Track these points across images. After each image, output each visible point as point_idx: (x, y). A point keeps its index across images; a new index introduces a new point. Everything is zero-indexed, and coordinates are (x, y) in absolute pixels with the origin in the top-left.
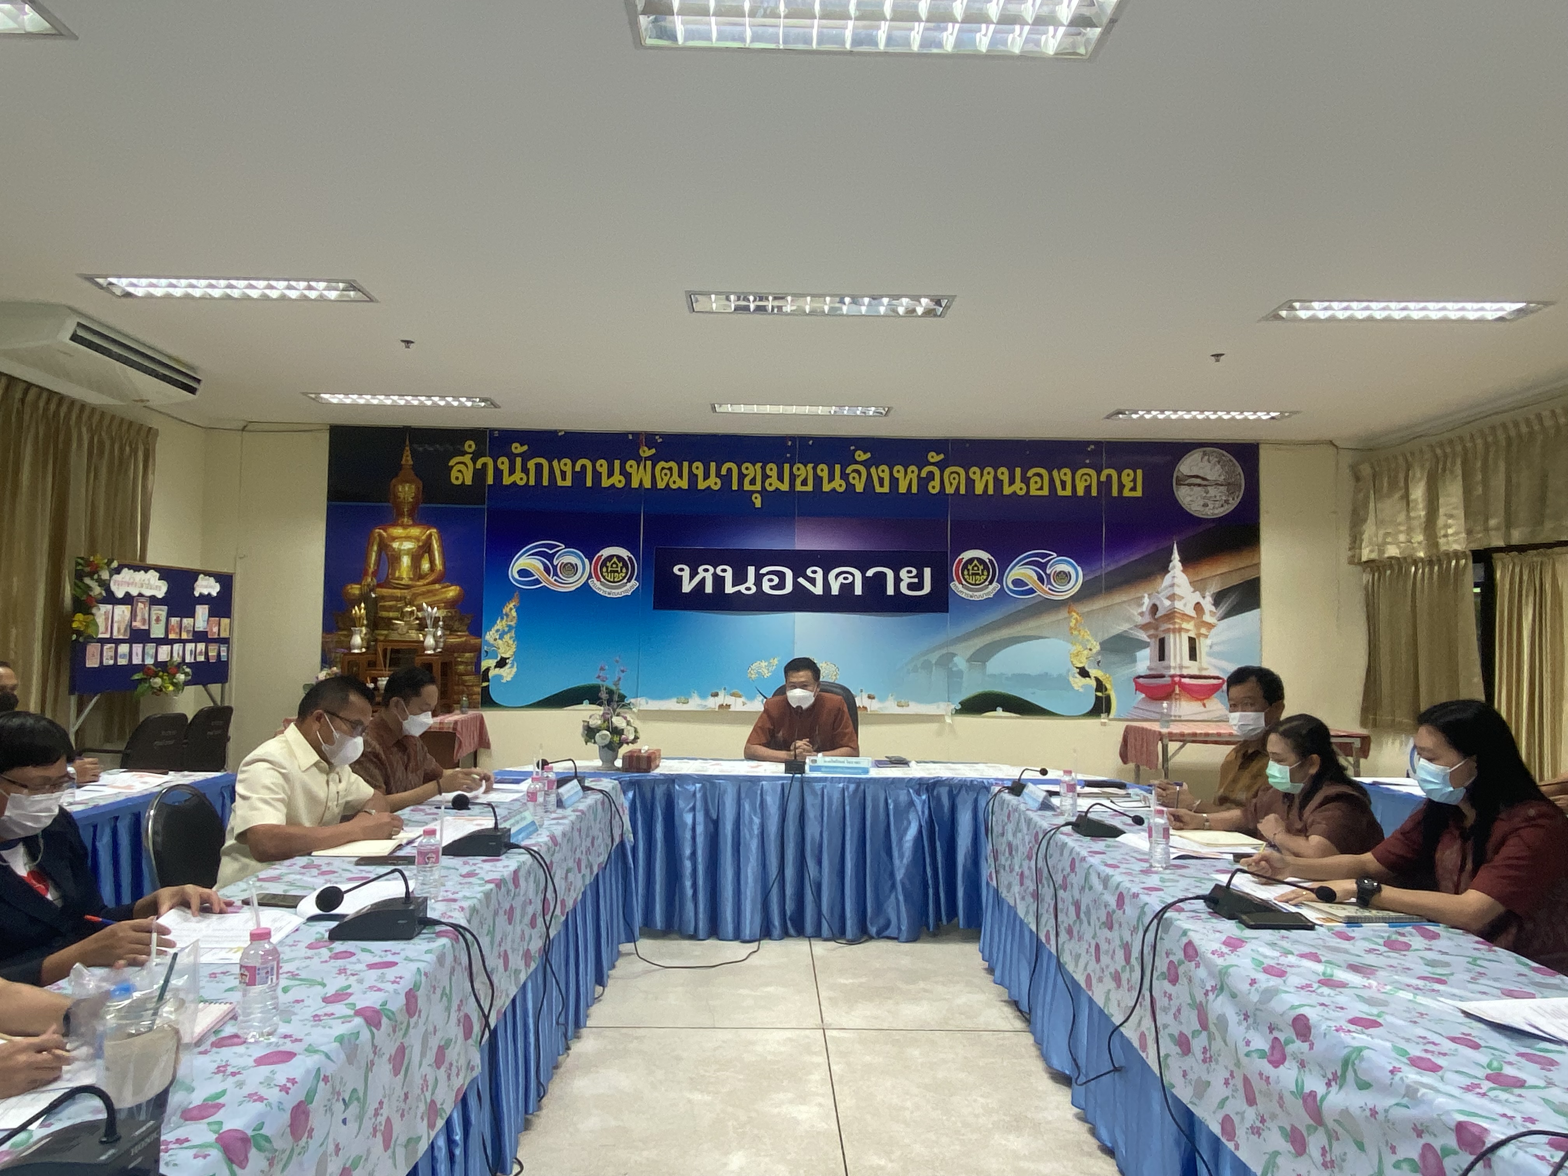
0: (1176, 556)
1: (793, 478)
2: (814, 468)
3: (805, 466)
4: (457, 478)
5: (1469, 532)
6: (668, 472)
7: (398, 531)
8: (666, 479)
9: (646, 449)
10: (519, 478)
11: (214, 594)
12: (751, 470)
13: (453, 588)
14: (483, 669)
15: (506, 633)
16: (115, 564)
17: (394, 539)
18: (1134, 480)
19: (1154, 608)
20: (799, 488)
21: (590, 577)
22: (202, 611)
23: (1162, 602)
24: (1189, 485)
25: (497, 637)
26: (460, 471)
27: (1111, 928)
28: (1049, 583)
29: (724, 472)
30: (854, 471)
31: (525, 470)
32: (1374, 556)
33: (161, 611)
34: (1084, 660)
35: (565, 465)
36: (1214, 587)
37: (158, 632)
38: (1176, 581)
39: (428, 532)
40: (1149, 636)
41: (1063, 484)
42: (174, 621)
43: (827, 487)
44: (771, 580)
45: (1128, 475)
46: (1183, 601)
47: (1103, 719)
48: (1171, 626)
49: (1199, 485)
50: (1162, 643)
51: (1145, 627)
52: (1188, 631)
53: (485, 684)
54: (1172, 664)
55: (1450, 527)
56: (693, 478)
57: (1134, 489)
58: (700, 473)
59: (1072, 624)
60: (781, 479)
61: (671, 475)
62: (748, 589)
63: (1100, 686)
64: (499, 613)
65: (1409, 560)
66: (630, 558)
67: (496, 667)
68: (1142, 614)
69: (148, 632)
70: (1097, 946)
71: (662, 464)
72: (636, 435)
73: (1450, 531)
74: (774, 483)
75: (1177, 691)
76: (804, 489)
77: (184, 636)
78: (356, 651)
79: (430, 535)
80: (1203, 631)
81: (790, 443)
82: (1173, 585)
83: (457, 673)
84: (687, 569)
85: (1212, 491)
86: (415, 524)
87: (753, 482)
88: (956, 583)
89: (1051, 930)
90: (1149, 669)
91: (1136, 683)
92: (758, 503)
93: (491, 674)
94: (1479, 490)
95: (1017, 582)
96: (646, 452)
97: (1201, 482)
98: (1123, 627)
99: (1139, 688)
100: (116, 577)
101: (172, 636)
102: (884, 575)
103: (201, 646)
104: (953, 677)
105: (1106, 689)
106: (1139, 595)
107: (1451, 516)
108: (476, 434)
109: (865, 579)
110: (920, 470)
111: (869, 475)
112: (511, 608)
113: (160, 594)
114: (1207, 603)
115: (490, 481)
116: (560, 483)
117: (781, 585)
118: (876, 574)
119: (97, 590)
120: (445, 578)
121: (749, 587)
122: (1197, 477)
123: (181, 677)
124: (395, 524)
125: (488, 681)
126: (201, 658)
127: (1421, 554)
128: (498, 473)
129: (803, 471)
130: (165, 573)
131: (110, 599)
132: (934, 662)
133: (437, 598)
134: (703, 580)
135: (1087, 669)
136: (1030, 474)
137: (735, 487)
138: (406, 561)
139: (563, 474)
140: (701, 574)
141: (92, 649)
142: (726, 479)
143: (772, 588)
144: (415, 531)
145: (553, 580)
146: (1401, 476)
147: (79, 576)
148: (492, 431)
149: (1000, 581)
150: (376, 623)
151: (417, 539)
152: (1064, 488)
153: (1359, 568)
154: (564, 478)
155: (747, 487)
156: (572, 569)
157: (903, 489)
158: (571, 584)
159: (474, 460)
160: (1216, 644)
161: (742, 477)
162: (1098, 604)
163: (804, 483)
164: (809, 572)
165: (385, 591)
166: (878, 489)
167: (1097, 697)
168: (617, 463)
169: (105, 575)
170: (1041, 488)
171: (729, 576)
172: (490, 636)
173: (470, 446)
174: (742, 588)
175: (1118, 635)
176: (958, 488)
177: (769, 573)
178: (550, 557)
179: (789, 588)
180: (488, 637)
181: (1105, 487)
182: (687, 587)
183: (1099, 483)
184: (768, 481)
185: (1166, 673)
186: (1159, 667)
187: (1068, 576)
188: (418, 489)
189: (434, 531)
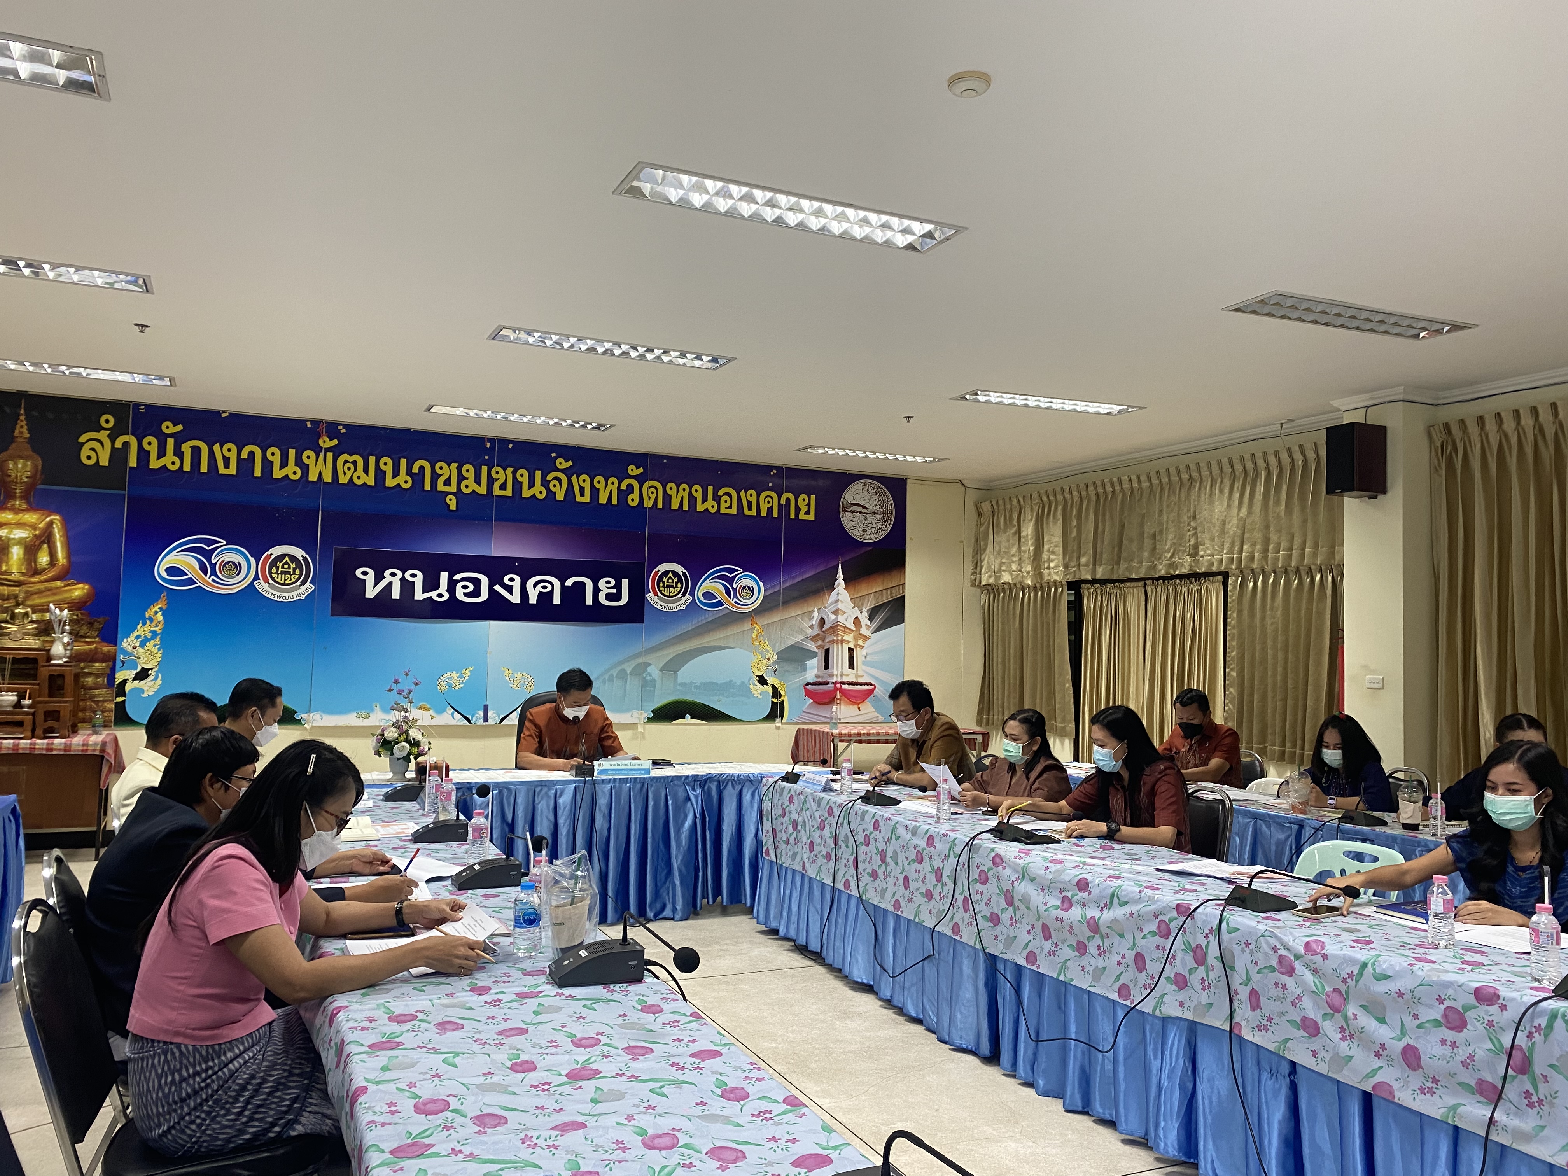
0: (840, 575)
1: (491, 481)
2: (514, 473)
3: (505, 470)
4: (89, 457)
5: (1066, 567)
6: (351, 466)
7: (7, 516)
8: (349, 473)
9: (327, 439)
10: (170, 461)
12: (446, 470)
13: (81, 585)
14: (118, 682)
15: (148, 640)
18: (809, 505)
19: (822, 621)
20: (497, 492)
21: (256, 578)
23: (828, 616)
24: (853, 512)
25: (137, 644)
26: (93, 449)
27: (920, 862)
28: (735, 596)
29: (415, 470)
30: (555, 478)
31: (179, 453)
32: (992, 581)
34: (763, 669)
35: (230, 450)
36: (869, 605)
38: (840, 597)
39: (48, 519)
40: (817, 647)
41: (750, 504)
43: (526, 493)
44: (465, 587)
45: (804, 500)
46: (846, 615)
47: (778, 723)
48: (835, 638)
49: (860, 513)
50: (827, 652)
51: (814, 639)
52: (848, 642)
53: (120, 699)
54: (835, 672)
55: (1052, 561)
56: (380, 475)
57: (808, 513)
58: (389, 469)
59: (754, 636)
60: (478, 481)
61: (355, 470)
62: (440, 596)
63: (776, 693)
64: (140, 618)
65: (1018, 586)
66: (305, 559)
67: (134, 679)
68: (812, 627)
70: (906, 878)
71: (344, 457)
72: (316, 423)
73: (1052, 565)
74: (470, 486)
75: (838, 697)
76: (503, 493)
79: (51, 523)
80: (860, 642)
81: (488, 445)
82: (837, 601)
83: (83, 687)
84: (371, 573)
85: (870, 518)
86: (32, 508)
87: (447, 483)
88: (652, 594)
89: (850, 879)
90: (817, 676)
91: (806, 690)
92: (453, 507)
93: (128, 688)
94: (1074, 533)
95: (708, 595)
96: (326, 442)
97: (862, 510)
98: (797, 638)
99: (808, 694)
102: (583, 585)
104: (647, 685)
105: (781, 696)
106: (810, 609)
107: (1053, 553)
108: (117, 408)
109: (564, 588)
110: (620, 482)
111: (570, 484)
112: (156, 611)
114: (864, 619)
115: (133, 463)
116: (222, 470)
117: (476, 593)
118: (575, 583)
120: (67, 575)
121: (441, 594)
122: (858, 505)
125: (124, 695)
127: (1029, 582)
128: (143, 455)
129: (502, 475)
132: (629, 672)
133: (60, 597)
134: (390, 585)
135: (765, 677)
136: (720, 493)
137: (428, 487)
138: (16, 553)
139: (226, 460)
140: (387, 579)
142: (418, 478)
143: (466, 595)
144: (31, 517)
145: (210, 581)
146: (1015, 516)
148: (137, 405)
149: (692, 594)
151: (34, 527)
152: (750, 509)
153: (979, 590)
154: (227, 465)
155: (441, 487)
156: (233, 568)
157: (603, 499)
158: (235, 585)
159: (113, 438)
160: (871, 654)
161: (435, 477)
162: (776, 617)
163: (503, 487)
164: (506, 580)
166: (579, 499)
167: (773, 703)
168: (292, 452)
170: (730, 507)
171: (419, 581)
172: (127, 643)
173: (107, 421)
174: (433, 595)
175: (792, 646)
176: (655, 502)
177: (463, 579)
178: (208, 555)
179: (484, 596)
180: (125, 644)
181: (784, 508)
182: (371, 592)
183: (780, 505)
184: (464, 483)
185: (831, 681)
186: (824, 675)
187: (751, 589)
188: (35, 466)
189: (56, 518)
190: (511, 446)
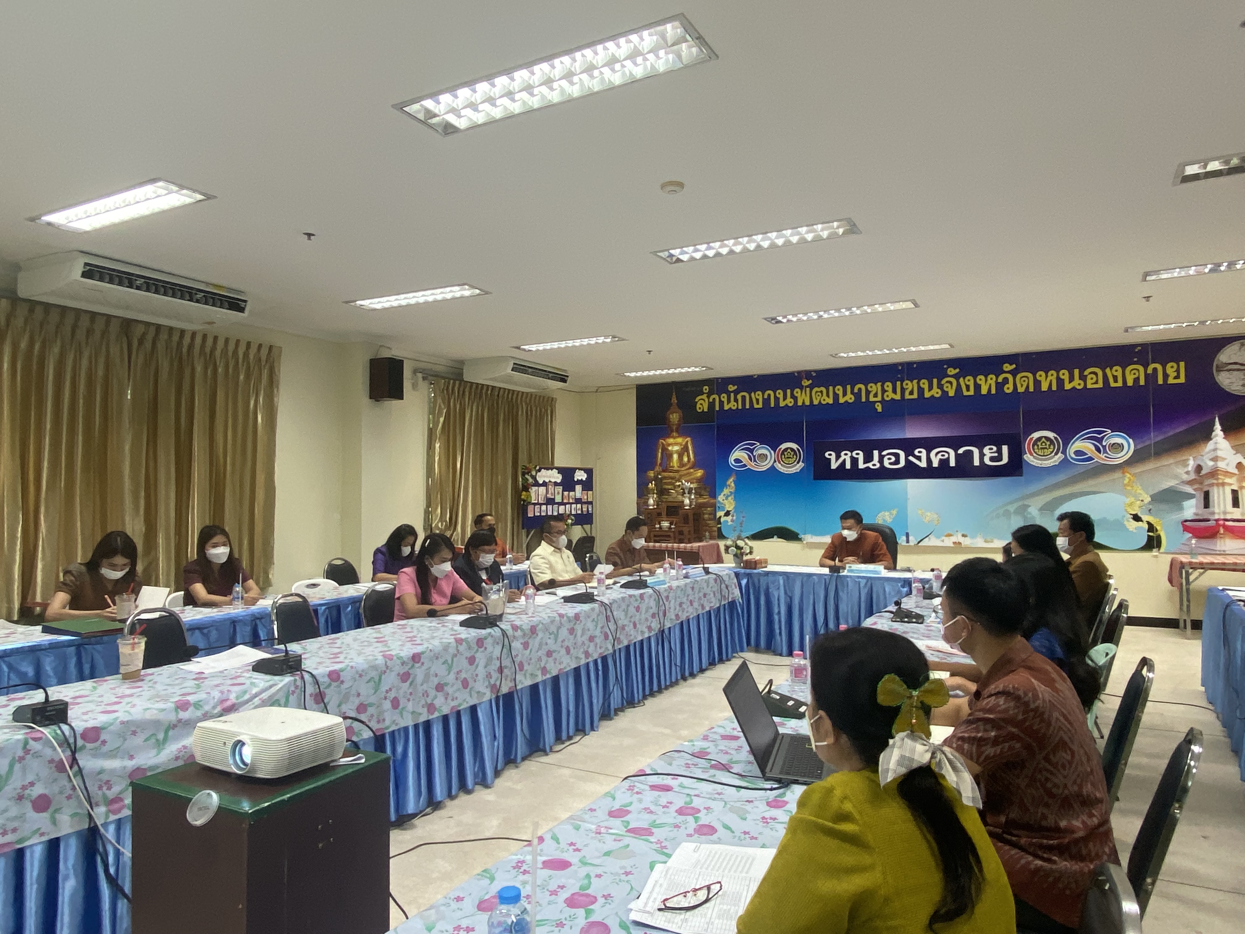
0: (1218, 427)
1: (903, 390)
2: (918, 383)
3: (912, 381)
4: (700, 408)
6: (820, 394)
7: (671, 441)
8: (819, 398)
9: (806, 380)
10: (733, 405)
11: (584, 479)
12: (874, 388)
13: (700, 471)
15: (729, 496)
16: (538, 468)
17: (669, 445)
18: (1178, 371)
19: (1199, 468)
20: (907, 397)
21: (775, 461)
22: (578, 488)
23: (1205, 463)
24: (1229, 370)
25: (725, 499)
26: (701, 404)
28: (1105, 452)
29: (856, 390)
30: (947, 382)
31: (736, 400)
33: (560, 489)
35: (759, 395)
37: (558, 499)
38: (1218, 446)
39: (686, 440)
40: (1195, 490)
41: (1115, 379)
42: (566, 493)
43: (927, 395)
44: (889, 459)
45: (1172, 367)
46: (1226, 462)
47: (1155, 552)
48: (1215, 481)
49: (1238, 370)
50: (1207, 494)
51: (1190, 483)
52: (1231, 484)
53: (719, 526)
54: (1217, 510)
56: (836, 396)
57: (1177, 377)
58: (840, 393)
59: (1126, 482)
60: (894, 391)
61: (822, 396)
62: (874, 465)
63: (1151, 528)
64: (724, 485)
66: (798, 449)
67: (724, 516)
68: (1187, 473)
69: (554, 499)
71: (816, 389)
72: (799, 372)
74: (890, 395)
75: (1222, 532)
76: (912, 397)
77: (571, 501)
78: (651, 507)
79: (687, 442)
81: (900, 368)
82: (1215, 450)
83: (704, 519)
84: (833, 454)
86: (680, 435)
88: (1028, 455)
90: (1196, 514)
91: (1185, 526)
92: (879, 409)
93: (722, 520)
95: (1078, 453)
96: (806, 383)
97: (1240, 367)
98: (1170, 483)
99: (1186, 529)
100: (539, 474)
101: (565, 501)
102: (970, 453)
103: (579, 506)
105: (1157, 530)
106: (1184, 458)
108: (709, 382)
109: (957, 455)
110: (997, 377)
111: (959, 385)
112: (731, 481)
113: (559, 481)
115: (717, 408)
116: (756, 406)
117: (897, 462)
118: (964, 452)
119: (531, 480)
120: (696, 466)
121: (875, 464)
122: (1236, 363)
123: (570, 521)
124: (669, 436)
125: (720, 524)
126: (579, 512)
128: (721, 403)
129: (910, 385)
130: (561, 470)
131: (537, 484)
132: (1012, 511)
133: (692, 477)
134: (844, 461)
135: (1139, 515)
136: (1085, 373)
137: (864, 400)
138: (675, 457)
139: (757, 400)
140: (843, 457)
141: (530, 508)
142: (858, 395)
143: (890, 464)
144: (680, 440)
145: (753, 464)
147: (523, 474)
148: (717, 379)
149: (1064, 452)
150: (662, 492)
151: (681, 444)
152: (1116, 381)
154: (758, 403)
156: (764, 457)
157: (984, 391)
158: (764, 466)
159: (708, 397)
161: (868, 393)
162: (1150, 465)
163: (911, 393)
164: (916, 452)
165: (666, 474)
166: (966, 393)
167: (1149, 536)
168: (789, 391)
169: (534, 473)
170: (1096, 383)
171: (861, 457)
172: (721, 498)
173: (706, 389)
174: (870, 465)
175: (1166, 489)
176: (1028, 387)
177: (888, 454)
178: (752, 451)
179: (902, 463)
180: (719, 499)
181: (1151, 378)
182: (834, 466)
183: (1146, 375)
184: (886, 394)
185: (1211, 517)
186: (1204, 513)
187: (1121, 446)
188: (680, 415)
189: (689, 439)
190: (915, 366)
